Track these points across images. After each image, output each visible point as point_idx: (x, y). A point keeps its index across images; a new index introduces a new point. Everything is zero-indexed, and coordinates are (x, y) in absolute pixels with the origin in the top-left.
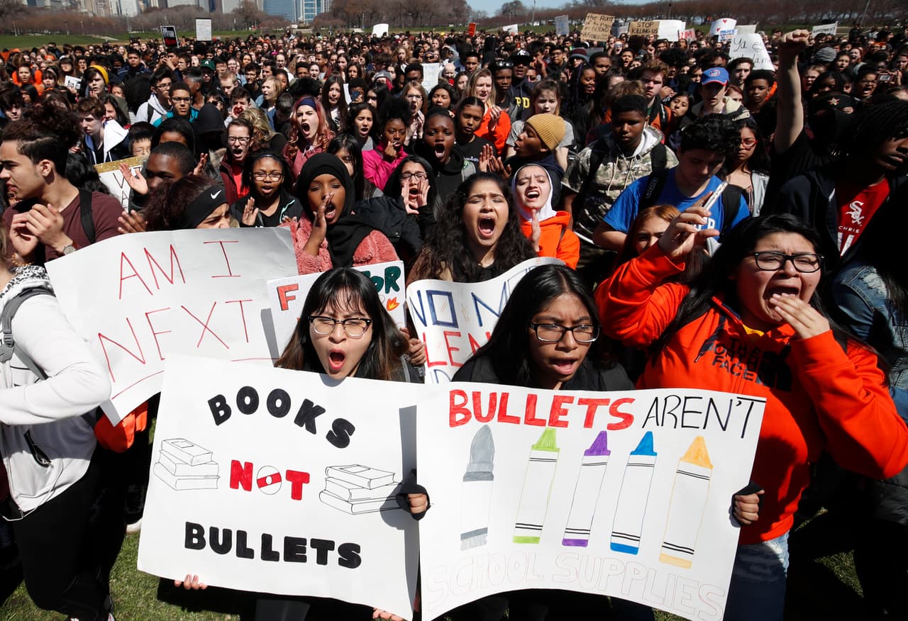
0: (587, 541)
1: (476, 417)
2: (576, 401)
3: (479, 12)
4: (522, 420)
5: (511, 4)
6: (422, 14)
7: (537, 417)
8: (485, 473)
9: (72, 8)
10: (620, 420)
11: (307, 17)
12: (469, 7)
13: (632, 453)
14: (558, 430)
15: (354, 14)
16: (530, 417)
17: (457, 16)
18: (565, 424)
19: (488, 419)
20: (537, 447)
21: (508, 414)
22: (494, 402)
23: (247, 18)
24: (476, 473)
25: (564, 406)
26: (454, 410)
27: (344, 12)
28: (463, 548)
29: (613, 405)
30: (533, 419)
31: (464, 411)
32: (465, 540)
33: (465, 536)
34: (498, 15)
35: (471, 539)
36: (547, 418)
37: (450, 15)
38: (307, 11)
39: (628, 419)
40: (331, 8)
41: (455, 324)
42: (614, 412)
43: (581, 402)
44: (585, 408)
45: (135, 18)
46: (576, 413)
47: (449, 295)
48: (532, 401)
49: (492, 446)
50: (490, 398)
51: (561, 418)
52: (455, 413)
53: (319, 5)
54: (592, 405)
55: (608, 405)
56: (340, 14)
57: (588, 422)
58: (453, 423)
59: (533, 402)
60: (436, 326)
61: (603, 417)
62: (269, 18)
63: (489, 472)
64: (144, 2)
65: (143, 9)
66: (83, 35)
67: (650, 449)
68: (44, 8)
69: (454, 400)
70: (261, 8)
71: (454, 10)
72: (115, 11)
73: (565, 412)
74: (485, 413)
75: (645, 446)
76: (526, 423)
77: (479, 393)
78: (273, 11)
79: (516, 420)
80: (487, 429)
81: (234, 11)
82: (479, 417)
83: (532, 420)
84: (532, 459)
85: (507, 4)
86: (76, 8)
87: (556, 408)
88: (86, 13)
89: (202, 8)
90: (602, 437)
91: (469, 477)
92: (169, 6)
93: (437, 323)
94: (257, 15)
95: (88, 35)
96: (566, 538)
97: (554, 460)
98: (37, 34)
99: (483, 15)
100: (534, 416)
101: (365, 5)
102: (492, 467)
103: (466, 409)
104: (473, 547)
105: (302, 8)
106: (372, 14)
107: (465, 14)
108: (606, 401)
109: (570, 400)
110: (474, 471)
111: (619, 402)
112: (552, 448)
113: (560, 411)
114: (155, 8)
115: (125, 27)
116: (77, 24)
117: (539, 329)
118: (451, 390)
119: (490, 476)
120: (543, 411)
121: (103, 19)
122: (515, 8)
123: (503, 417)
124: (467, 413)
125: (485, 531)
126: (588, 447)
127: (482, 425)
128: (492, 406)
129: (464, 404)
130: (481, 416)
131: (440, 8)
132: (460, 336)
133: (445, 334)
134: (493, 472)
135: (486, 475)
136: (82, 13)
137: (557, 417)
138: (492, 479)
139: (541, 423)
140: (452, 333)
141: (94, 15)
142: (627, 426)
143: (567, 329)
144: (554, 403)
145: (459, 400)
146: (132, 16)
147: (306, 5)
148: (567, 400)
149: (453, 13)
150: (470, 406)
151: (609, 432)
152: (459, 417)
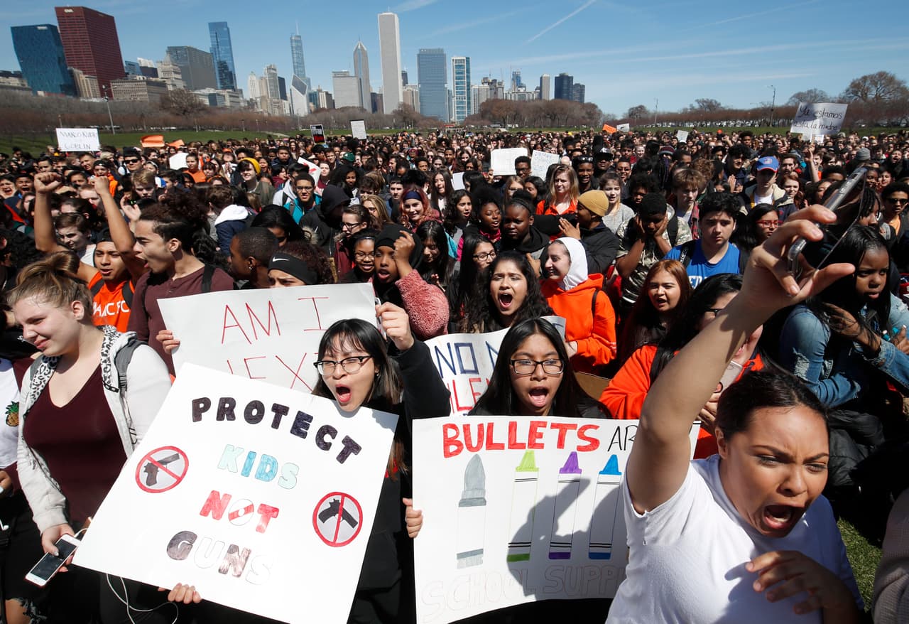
0: (569, 553)
1: (468, 448)
2: (549, 425)
3: (609, 115)
4: (506, 446)
5: (637, 108)
6: (559, 116)
7: (518, 441)
8: (478, 499)
9: (249, 108)
10: (587, 443)
11: (459, 118)
12: (600, 110)
13: (601, 473)
14: (536, 451)
15: (500, 116)
16: (512, 442)
17: (590, 118)
18: (541, 446)
19: (478, 448)
20: (519, 469)
21: (494, 442)
22: (482, 432)
23: (405, 118)
24: (470, 499)
25: (539, 430)
26: (448, 442)
27: (491, 113)
28: (459, 567)
29: (580, 430)
30: (515, 444)
31: (456, 443)
32: (462, 560)
33: (461, 556)
34: (625, 118)
35: (468, 559)
36: (526, 442)
37: (583, 117)
38: (458, 113)
39: (595, 443)
40: (480, 110)
41: (476, 371)
42: (581, 435)
43: (553, 426)
44: (557, 431)
45: (306, 117)
46: (550, 436)
47: (470, 345)
48: (513, 427)
49: (483, 473)
50: (479, 429)
51: (538, 441)
52: (449, 445)
53: (469, 108)
54: (563, 429)
55: (575, 429)
56: (488, 116)
57: (561, 444)
58: (447, 454)
59: (513, 429)
60: (463, 375)
61: (572, 440)
62: (425, 118)
63: (481, 498)
64: (314, 104)
65: (313, 110)
66: (258, 131)
67: (615, 469)
68: (224, 108)
69: (447, 433)
70: (418, 110)
71: (587, 113)
72: (288, 111)
73: (541, 436)
74: (474, 444)
75: (611, 468)
76: (509, 448)
77: (468, 425)
78: (430, 112)
79: (501, 446)
80: (477, 457)
81: (394, 112)
82: (470, 448)
83: (513, 445)
84: (517, 480)
85: (632, 109)
86: (253, 108)
87: (533, 433)
88: (261, 112)
89: (365, 110)
90: (573, 457)
91: (465, 503)
92: (336, 108)
93: (464, 372)
94: (414, 116)
95: (262, 132)
96: (551, 551)
97: (535, 479)
98: (216, 131)
99: (612, 117)
100: (515, 440)
101: (509, 108)
102: (484, 492)
103: (459, 441)
104: (469, 566)
105: (454, 110)
106: (515, 116)
107: (596, 116)
108: (574, 426)
109: (544, 425)
110: (468, 497)
111: (586, 428)
112: (532, 468)
113: (537, 435)
114: (323, 109)
115: (296, 125)
116: (253, 123)
117: (516, 364)
118: (444, 424)
119: (483, 502)
120: (522, 436)
121: (277, 118)
122: (640, 111)
123: (491, 445)
124: (459, 444)
125: (481, 551)
126: (562, 466)
127: (474, 454)
128: (480, 436)
129: (456, 436)
130: (471, 446)
131: (575, 111)
132: (480, 381)
133: (470, 381)
134: (486, 498)
135: (480, 501)
136: (258, 113)
137: (534, 441)
138: (485, 505)
139: (522, 446)
140: (475, 380)
141: (269, 114)
142: (594, 449)
143: (538, 363)
144: (531, 427)
145: (451, 433)
146: (302, 115)
147: (457, 107)
148: (542, 425)
149: (586, 116)
150: (461, 438)
151: (579, 454)
152: (453, 448)
